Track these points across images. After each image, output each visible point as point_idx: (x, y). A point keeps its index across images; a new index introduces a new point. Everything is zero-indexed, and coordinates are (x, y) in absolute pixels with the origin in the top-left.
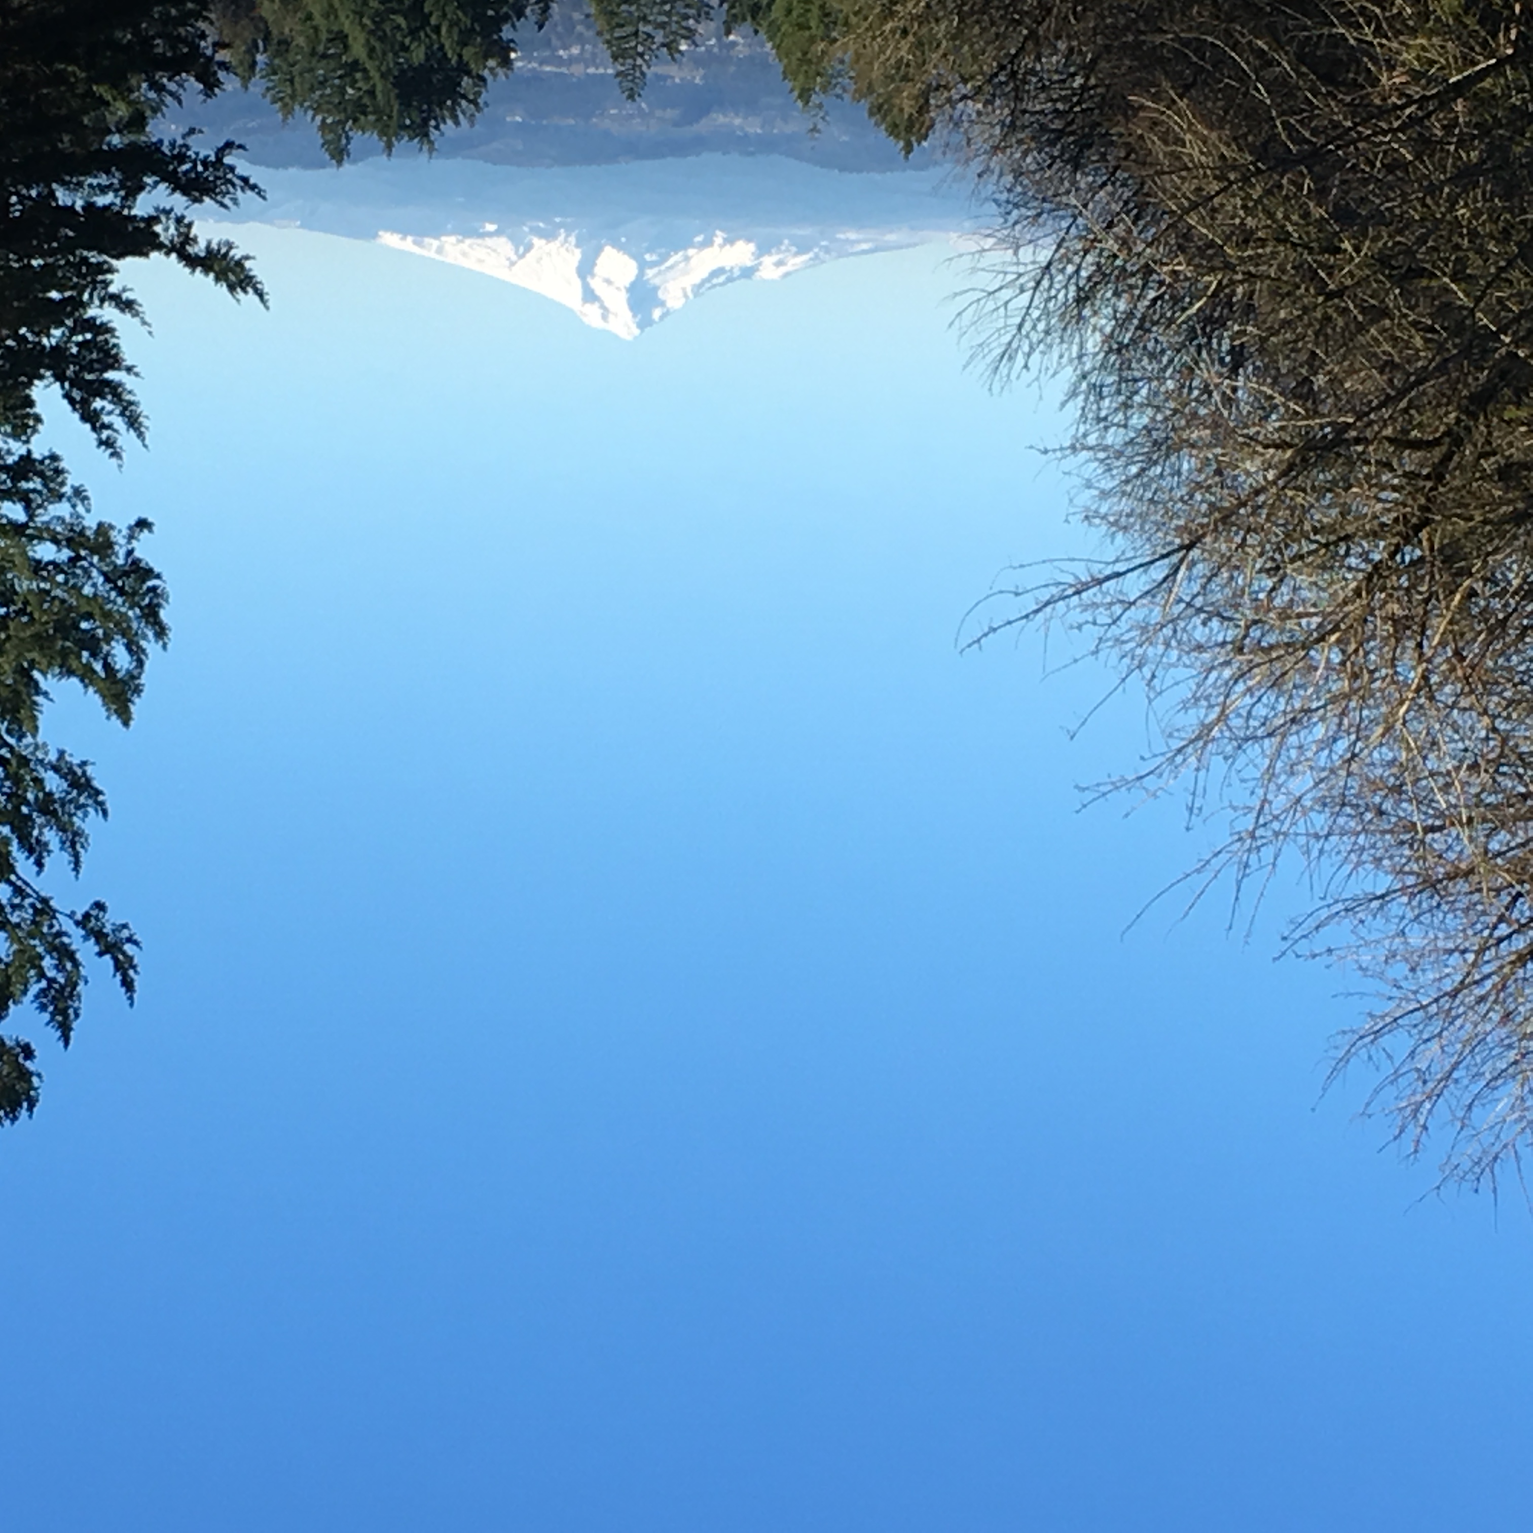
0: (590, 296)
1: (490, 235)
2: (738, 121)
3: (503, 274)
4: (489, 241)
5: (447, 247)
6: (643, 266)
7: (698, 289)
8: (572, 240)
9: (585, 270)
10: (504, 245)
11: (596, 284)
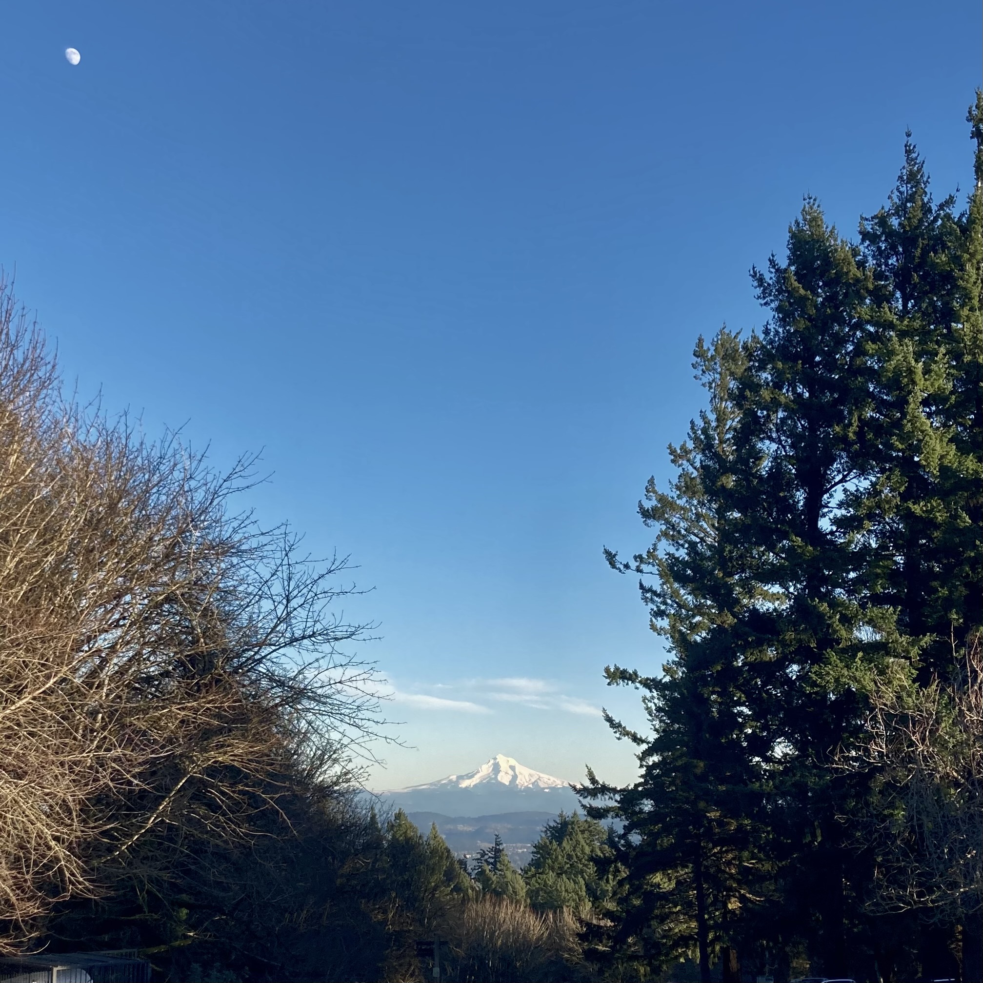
0: (513, 768)
1: (547, 788)
2: (465, 828)
3: (542, 775)
4: (546, 786)
5: (560, 783)
6: (496, 778)
7: (479, 772)
8: (519, 787)
9: (515, 777)
10: (542, 785)
11: (511, 772)
